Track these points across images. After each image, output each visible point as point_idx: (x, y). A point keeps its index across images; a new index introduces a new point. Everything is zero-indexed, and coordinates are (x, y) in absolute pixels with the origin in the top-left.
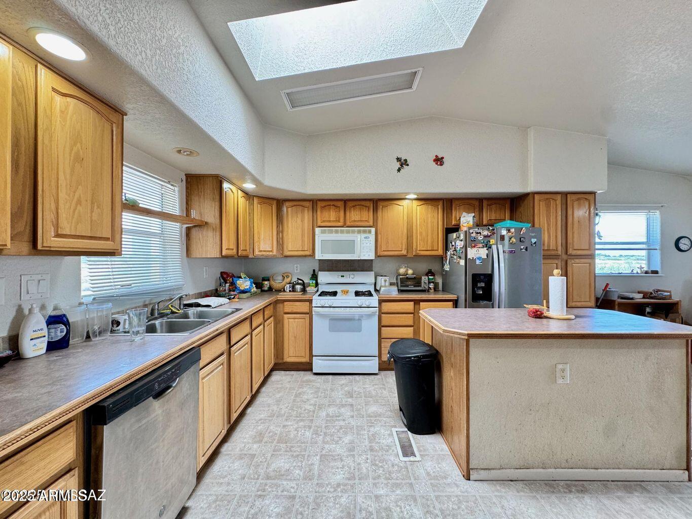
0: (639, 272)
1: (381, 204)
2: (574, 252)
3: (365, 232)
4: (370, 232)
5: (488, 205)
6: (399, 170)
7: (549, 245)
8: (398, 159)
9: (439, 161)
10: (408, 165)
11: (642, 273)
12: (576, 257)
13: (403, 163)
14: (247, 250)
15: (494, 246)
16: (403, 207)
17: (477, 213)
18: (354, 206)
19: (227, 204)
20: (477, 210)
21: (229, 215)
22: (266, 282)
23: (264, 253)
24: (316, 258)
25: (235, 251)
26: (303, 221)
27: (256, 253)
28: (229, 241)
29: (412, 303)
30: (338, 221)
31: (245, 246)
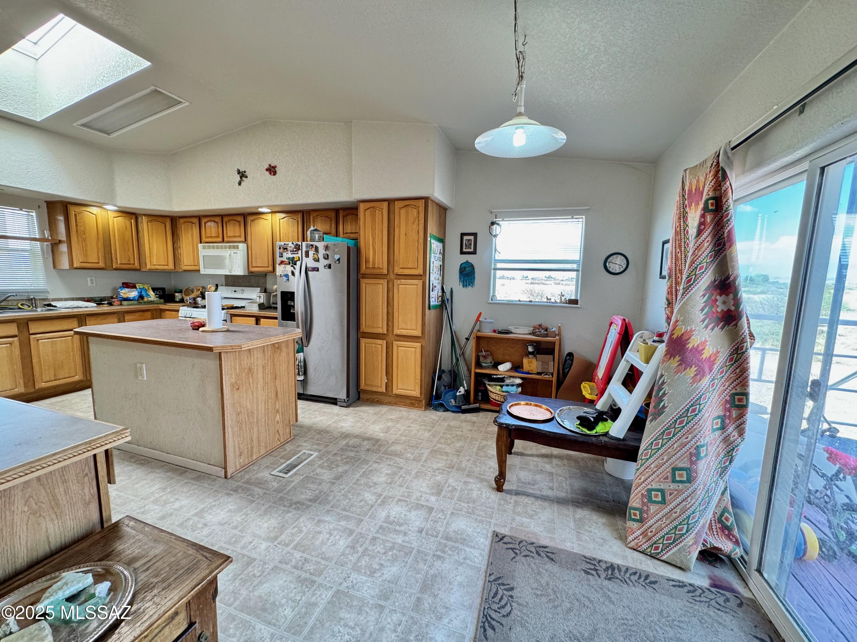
0: (558, 301)
1: (250, 218)
2: (401, 271)
3: (234, 247)
4: (237, 247)
5: (344, 217)
6: (240, 184)
7: (374, 263)
8: (239, 172)
9: (272, 170)
10: (247, 177)
11: (561, 302)
12: (401, 277)
13: (242, 175)
14: (134, 264)
15: (298, 263)
16: (267, 222)
17: (333, 226)
18: (229, 221)
19: (79, 224)
20: (333, 222)
21: (84, 234)
22: (177, 294)
23: (157, 267)
24: (201, 273)
25: (101, 265)
26: (192, 237)
27: (149, 267)
28: (86, 256)
29: (254, 319)
30: (218, 237)
31: (129, 260)
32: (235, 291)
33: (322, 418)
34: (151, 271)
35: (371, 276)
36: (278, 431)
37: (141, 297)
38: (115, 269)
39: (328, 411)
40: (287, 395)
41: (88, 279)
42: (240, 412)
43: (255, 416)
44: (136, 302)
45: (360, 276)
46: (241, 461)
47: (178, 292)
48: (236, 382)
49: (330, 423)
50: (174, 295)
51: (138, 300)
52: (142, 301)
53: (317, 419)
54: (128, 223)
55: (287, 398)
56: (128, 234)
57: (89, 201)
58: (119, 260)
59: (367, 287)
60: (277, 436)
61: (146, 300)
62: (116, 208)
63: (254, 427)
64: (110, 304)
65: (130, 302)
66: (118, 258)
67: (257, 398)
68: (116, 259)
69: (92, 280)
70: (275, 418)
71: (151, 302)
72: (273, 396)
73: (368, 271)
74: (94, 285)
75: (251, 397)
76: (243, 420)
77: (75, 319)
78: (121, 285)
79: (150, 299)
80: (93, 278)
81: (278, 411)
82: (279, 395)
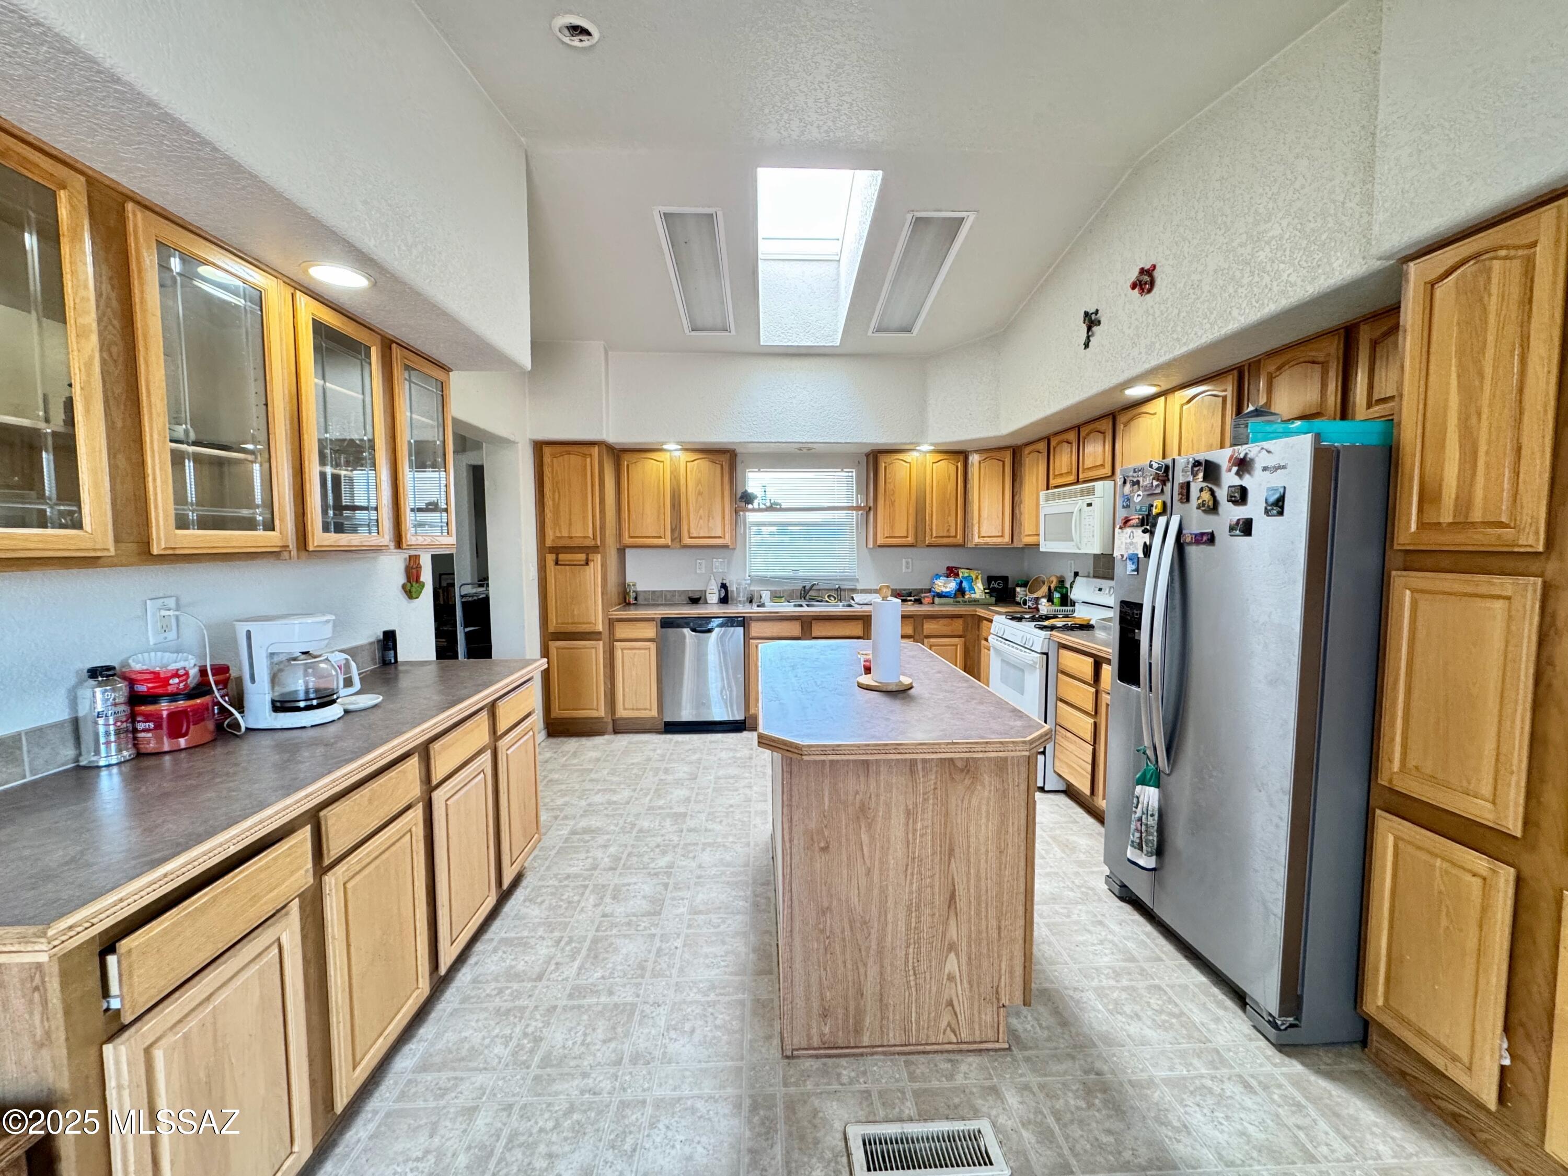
1: (1121, 421)
3: (1088, 492)
5: (1374, 344)
6: (1086, 344)
8: (1086, 318)
9: (1146, 279)
10: (1099, 325)
13: (1092, 322)
14: (956, 537)
15: (1162, 521)
16: (1155, 418)
17: (1333, 387)
18: (1090, 433)
19: (888, 481)
20: (1332, 374)
21: (893, 495)
22: (1018, 589)
23: (988, 540)
24: (1041, 550)
25: (910, 540)
26: (1037, 479)
27: (976, 540)
28: (892, 527)
29: (1091, 660)
30: (1069, 473)
31: (948, 530)
32: (1100, 590)
33: (1150, 1033)
34: (978, 548)
35: (1446, 562)
36: (950, 1003)
37: (961, 591)
38: (929, 546)
39: (1197, 1016)
40: (992, 912)
41: (904, 561)
42: (829, 908)
43: (874, 936)
44: (951, 600)
45: (1394, 559)
46: (827, 1030)
47: (1021, 586)
48: (820, 832)
49: (1161, 1073)
50: (1014, 590)
51: (955, 596)
52: (960, 599)
53: (1134, 1029)
54: (952, 468)
55: (994, 923)
56: (951, 486)
57: (902, 444)
58: (936, 528)
59: (1423, 605)
60: (946, 1018)
61: (967, 597)
62: (932, 448)
63: (870, 962)
64: (919, 601)
65: (943, 600)
66: (934, 527)
67: (883, 890)
68: (931, 530)
69: (907, 563)
70: (942, 962)
71: (975, 602)
72: (940, 900)
73: (1433, 541)
74: (910, 570)
75: (863, 881)
76: (838, 931)
77: (861, 622)
78: (944, 571)
79: (973, 596)
80: (910, 560)
81: (952, 947)
82: (961, 904)
